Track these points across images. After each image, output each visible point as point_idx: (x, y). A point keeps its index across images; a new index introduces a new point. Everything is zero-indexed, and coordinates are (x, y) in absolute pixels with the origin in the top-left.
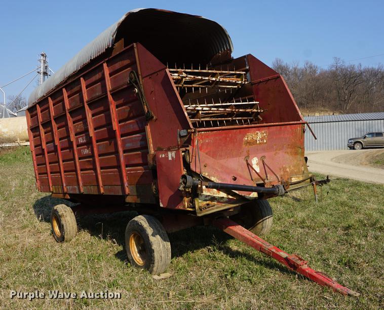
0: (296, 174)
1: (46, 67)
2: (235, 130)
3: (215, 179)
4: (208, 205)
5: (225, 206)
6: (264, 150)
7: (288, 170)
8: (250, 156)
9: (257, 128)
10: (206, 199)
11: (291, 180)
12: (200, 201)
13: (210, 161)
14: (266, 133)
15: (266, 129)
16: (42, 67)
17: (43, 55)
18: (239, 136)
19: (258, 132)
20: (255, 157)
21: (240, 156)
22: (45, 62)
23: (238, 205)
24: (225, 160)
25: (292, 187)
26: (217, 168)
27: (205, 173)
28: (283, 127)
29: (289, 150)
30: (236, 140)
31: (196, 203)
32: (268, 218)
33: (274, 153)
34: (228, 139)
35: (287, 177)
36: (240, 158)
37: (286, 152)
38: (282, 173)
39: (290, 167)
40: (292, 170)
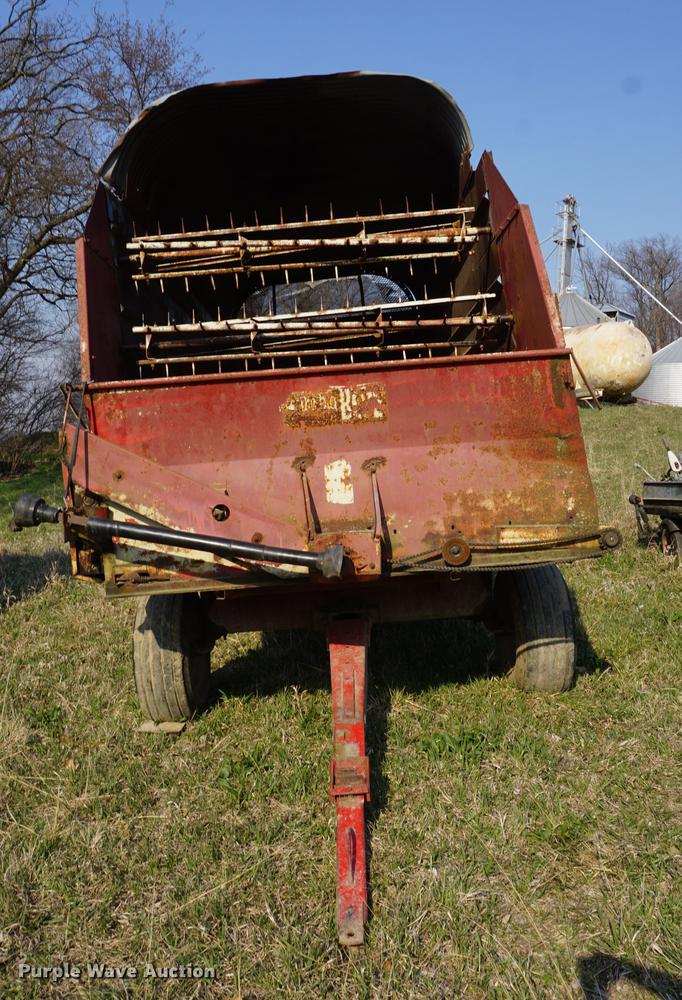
0: (528, 520)
1: (574, 229)
3: (151, 510)
4: (145, 574)
5: (203, 584)
6: (378, 440)
7: (489, 504)
8: (317, 456)
9: (331, 378)
10: (143, 559)
11: (499, 535)
12: (121, 562)
13: (136, 464)
14: (378, 390)
15: (375, 380)
16: (565, 229)
17: (567, 202)
18: (259, 401)
19: (339, 388)
20: (341, 458)
21: (275, 455)
22: (571, 217)
23: (242, 587)
24: (217, 465)
25: (501, 559)
26: (158, 484)
27: (120, 492)
29: (503, 443)
30: (252, 410)
31: (107, 565)
32: (547, 644)
33: (430, 448)
35: (477, 526)
36: (277, 460)
37: (487, 450)
38: (457, 512)
39: (499, 495)
40: (512, 505)
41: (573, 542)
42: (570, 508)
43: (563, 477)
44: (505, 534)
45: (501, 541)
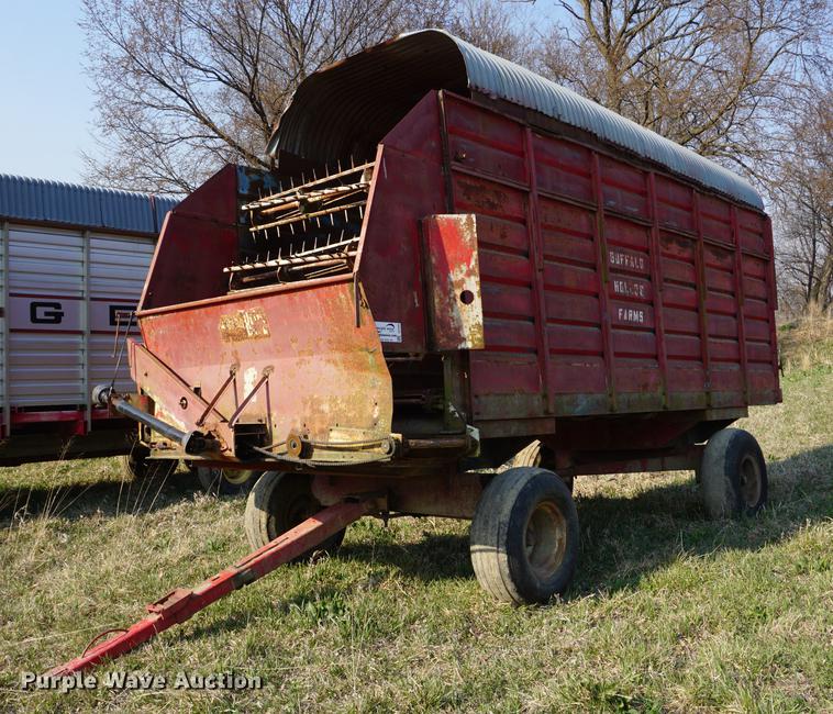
2: (197, 311)
3: (158, 399)
4: (165, 444)
6: (269, 352)
8: (242, 363)
11: (329, 435)
13: (151, 366)
14: (261, 313)
18: (209, 323)
19: (242, 311)
20: (252, 365)
21: (222, 363)
28: (297, 296)
30: (206, 329)
33: (297, 359)
34: (191, 328)
35: (318, 426)
36: (223, 365)
37: (329, 361)
38: (308, 413)
39: (333, 400)
40: (340, 410)
41: (372, 447)
42: (375, 416)
43: (374, 387)
44: (332, 434)
45: (331, 441)
